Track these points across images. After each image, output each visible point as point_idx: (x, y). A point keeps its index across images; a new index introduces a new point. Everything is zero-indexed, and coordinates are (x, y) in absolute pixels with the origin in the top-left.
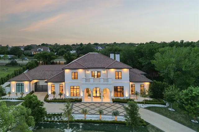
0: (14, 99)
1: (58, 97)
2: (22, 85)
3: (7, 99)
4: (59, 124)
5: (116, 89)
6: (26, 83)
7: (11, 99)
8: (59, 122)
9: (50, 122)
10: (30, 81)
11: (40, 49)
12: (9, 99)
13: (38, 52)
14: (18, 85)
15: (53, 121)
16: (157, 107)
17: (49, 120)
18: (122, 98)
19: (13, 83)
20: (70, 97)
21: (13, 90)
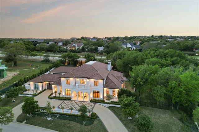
0: (30, 95)
1: (58, 95)
2: (37, 85)
3: (26, 94)
4: (46, 114)
5: (94, 92)
6: (40, 84)
7: (29, 95)
8: (47, 113)
9: (42, 112)
10: (42, 83)
11: (74, 44)
12: (28, 94)
13: (72, 47)
14: (35, 85)
15: (44, 112)
16: (116, 107)
17: (42, 111)
18: (97, 99)
19: (32, 84)
20: (65, 96)
21: (32, 88)
